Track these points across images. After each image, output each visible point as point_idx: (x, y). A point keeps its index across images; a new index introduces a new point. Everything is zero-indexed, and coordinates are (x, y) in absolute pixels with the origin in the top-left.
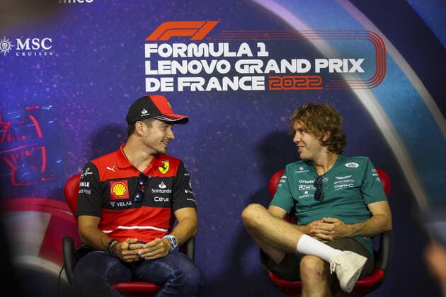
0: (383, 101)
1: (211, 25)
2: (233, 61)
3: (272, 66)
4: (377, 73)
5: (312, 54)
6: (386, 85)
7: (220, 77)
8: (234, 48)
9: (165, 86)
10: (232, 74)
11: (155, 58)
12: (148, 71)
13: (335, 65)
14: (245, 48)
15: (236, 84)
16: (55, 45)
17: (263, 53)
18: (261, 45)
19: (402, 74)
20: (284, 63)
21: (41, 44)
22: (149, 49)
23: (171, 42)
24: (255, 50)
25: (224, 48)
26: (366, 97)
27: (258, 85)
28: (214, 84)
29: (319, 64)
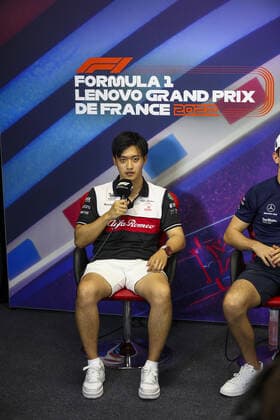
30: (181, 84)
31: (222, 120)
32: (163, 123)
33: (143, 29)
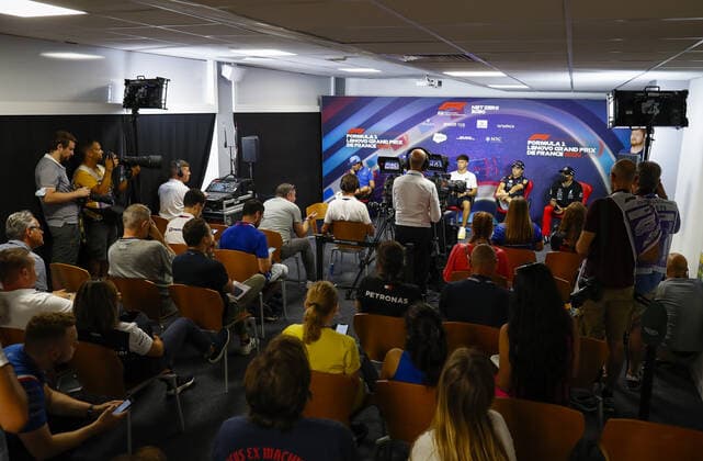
0: (600, 161)
2: (554, 147)
3: (566, 149)
4: (600, 152)
5: (579, 146)
6: (602, 157)
7: (550, 151)
8: (555, 143)
10: (553, 151)
11: (531, 145)
12: (528, 149)
13: (586, 150)
14: (558, 143)
15: (555, 154)
16: (502, 140)
17: (564, 145)
18: (563, 143)
19: (607, 153)
20: (570, 148)
21: (498, 139)
22: (529, 142)
23: (536, 140)
24: (561, 144)
25: (552, 143)
26: (595, 160)
27: (561, 154)
28: (548, 153)
29: (581, 149)
31: (392, 150)
33: (373, 117)
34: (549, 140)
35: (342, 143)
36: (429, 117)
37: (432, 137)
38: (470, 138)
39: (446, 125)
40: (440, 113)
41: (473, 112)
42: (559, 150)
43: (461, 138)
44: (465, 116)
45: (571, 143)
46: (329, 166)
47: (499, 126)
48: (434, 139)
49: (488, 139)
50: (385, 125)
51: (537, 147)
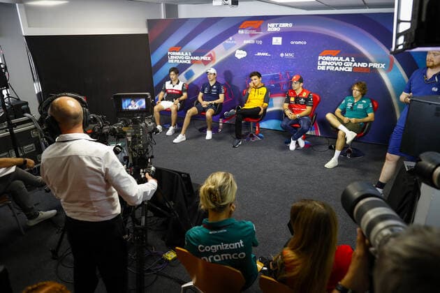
0: (389, 77)
1: (339, 51)
2: (343, 62)
3: (355, 64)
4: (390, 67)
5: (368, 62)
6: (392, 73)
7: (339, 67)
8: (344, 59)
9: (323, 68)
10: (343, 66)
11: (321, 60)
12: (319, 64)
13: (375, 65)
14: (348, 59)
15: (343, 69)
16: (295, 56)
17: (353, 60)
18: (353, 58)
19: (398, 69)
20: (359, 64)
21: (291, 55)
23: (326, 56)
24: (351, 59)
25: (341, 59)
26: (384, 76)
27: (350, 70)
28: (337, 68)
29: (370, 65)
30: (193, 55)
31: (203, 65)
32: (189, 65)
34: (338, 56)
35: (165, 59)
36: (231, 36)
37: (235, 53)
38: (266, 54)
39: (246, 42)
40: (241, 32)
41: (269, 30)
42: (349, 65)
43: (259, 54)
44: (262, 34)
45: (360, 58)
46: (157, 78)
47: (292, 43)
48: (236, 56)
49: (282, 55)
50: (196, 43)
51: (328, 63)
